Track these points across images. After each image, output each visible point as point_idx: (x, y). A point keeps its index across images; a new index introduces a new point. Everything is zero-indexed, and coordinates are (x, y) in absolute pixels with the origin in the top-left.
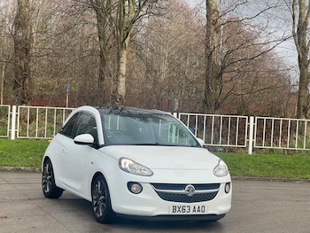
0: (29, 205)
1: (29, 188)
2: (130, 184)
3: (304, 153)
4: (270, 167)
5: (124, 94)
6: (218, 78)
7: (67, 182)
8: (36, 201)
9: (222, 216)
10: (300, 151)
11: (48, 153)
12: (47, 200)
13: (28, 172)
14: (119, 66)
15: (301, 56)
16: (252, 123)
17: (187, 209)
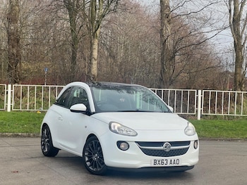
0: (33, 162)
1: (29, 149)
2: (119, 143)
3: (241, 118)
4: (216, 130)
5: (96, 74)
6: (171, 60)
7: (63, 143)
8: (37, 159)
9: (192, 167)
10: (237, 117)
11: (46, 120)
12: (46, 158)
13: (24, 137)
14: (92, 52)
15: (236, 42)
16: (200, 95)
17: (165, 162)
